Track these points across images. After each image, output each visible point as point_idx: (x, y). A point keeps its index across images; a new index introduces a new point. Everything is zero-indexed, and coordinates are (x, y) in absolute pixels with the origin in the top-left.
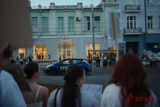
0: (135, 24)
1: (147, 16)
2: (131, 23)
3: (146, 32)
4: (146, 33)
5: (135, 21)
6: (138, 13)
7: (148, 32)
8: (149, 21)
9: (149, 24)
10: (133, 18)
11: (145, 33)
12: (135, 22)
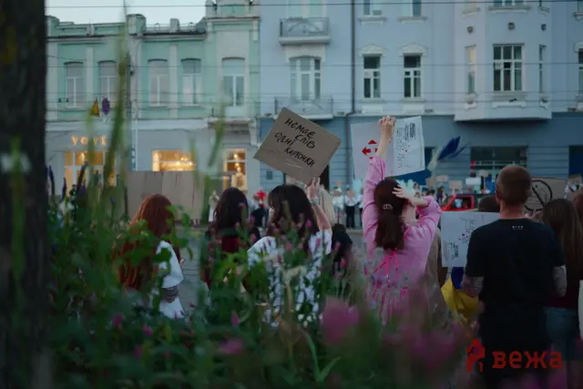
0: (318, 82)
1: (361, 55)
2: (305, 78)
3: (354, 111)
4: (354, 115)
5: (317, 71)
6: (326, 44)
7: (360, 112)
8: (366, 74)
9: (367, 81)
10: (312, 63)
11: (350, 114)
12: (318, 75)
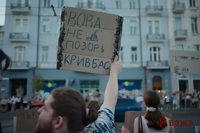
0: (24, 56)
1: (41, 47)
3: (37, 66)
7: (40, 67)
8: (43, 53)
9: (43, 56)
10: (23, 49)
11: (36, 68)
